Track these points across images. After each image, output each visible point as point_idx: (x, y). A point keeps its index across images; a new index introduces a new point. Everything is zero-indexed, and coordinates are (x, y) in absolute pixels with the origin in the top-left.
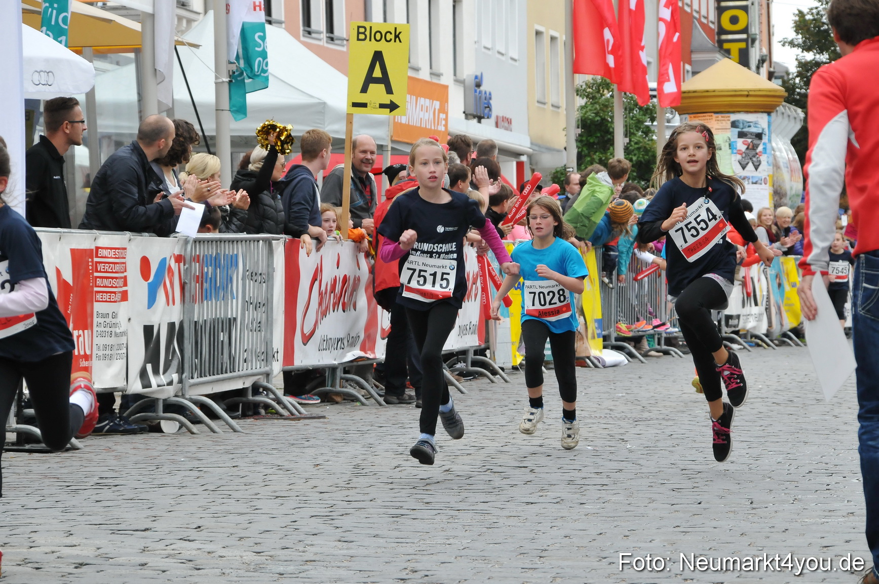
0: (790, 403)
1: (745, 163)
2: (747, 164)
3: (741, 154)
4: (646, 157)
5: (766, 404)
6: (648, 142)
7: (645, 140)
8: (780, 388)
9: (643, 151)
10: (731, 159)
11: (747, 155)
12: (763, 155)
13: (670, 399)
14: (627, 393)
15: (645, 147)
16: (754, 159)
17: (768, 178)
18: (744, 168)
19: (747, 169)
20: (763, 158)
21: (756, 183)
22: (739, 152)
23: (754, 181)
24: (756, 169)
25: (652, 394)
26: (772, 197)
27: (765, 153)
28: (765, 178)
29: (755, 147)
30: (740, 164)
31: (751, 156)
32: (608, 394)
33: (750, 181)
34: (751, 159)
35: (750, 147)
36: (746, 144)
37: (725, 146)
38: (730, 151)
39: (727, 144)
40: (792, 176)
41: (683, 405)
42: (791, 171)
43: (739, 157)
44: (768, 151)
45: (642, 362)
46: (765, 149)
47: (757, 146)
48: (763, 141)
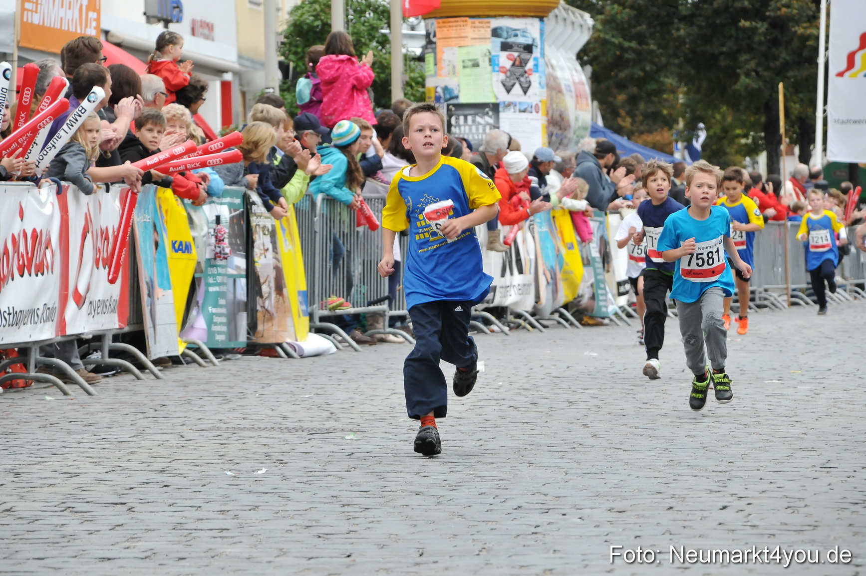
0: (532, 406)
1: (511, 84)
2: (513, 85)
3: (505, 73)
4: (382, 76)
5: (501, 408)
6: (384, 56)
7: (381, 53)
8: (526, 386)
9: (378, 68)
10: (491, 79)
11: (512, 73)
12: (534, 74)
13: (372, 403)
14: (317, 394)
15: (381, 62)
16: (522, 79)
17: (540, 104)
18: (508, 91)
19: (513, 92)
20: (534, 78)
21: (524, 111)
22: (503, 70)
23: (522, 108)
24: (525, 93)
25: (351, 395)
26: (545, 130)
27: (537, 71)
28: (537, 105)
29: (523, 63)
30: (504, 85)
31: (517, 75)
32: (291, 395)
33: (517, 108)
34: (517, 78)
35: (517, 63)
36: (511, 60)
37: (484, 61)
38: (490, 68)
39: (487, 59)
40: (577, 102)
41: (387, 409)
42: (577, 96)
43: (502, 76)
44: (540, 69)
45: (356, 350)
46: (536, 66)
47: (526, 62)
48: (534, 55)
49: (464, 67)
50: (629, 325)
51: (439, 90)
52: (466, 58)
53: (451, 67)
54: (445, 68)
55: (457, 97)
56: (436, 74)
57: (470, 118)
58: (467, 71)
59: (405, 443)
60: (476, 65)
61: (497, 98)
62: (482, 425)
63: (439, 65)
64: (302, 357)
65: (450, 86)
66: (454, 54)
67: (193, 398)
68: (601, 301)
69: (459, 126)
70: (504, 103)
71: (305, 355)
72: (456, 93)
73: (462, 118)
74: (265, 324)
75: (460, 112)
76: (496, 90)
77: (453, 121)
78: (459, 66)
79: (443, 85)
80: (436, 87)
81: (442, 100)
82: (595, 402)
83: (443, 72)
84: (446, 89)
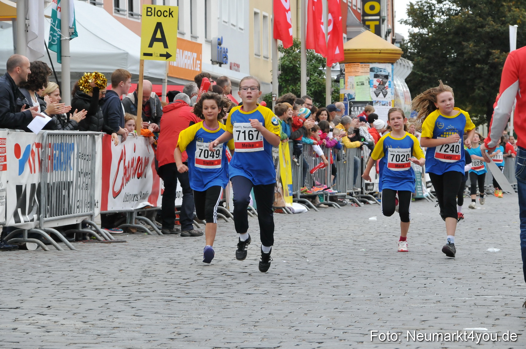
1: (378, 93)
3: (376, 88)
4: (320, 89)
6: (321, 80)
7: (319, 79)
9: (318, 85)
10: (370, 90)
11: (379, 88)
13: (332, 233)
14: (307, 229)
15: (319, 83)
16: (384, 91)
17: (391, 102)
18: (377, 96)
19: (379, 96)
20: (389, 90)
21: (384, 105)
22: (375, 86)
23: (383, 104)
24: (385, 97)
25: (322, 230)
27: (390, 87)
28: (390, 102)
29: (384, 83)
30: (375, 93)
31: (381, 89)
32: (296, 229)
33: (381, 103)
34: (381, 90)
35: (381, 83)
36: (378, 82)
37: (366, 82)
38: (369, 86)
39: (368, 82)
40: (405, 101)
41: (340, 236)
42: (405, 98)
43: (374, 89)
44: (392, 86)
45: (316, 211)
46: (390, 85)
47: (385, 83)
48: (389, 80)
49: (357, 85)
50: (433, 201)
51: (346, 95)
52: (358, 81)
53: (351, 85)
54: (349, 85)
55: (354, 98)
56: (344, 88)
57: (360, 108)
58: (359, 87)
59: (353, 250)
60: (363, 84)
61: (372, 99)
62: (384, 243)
63: (346, 84)
64: (294, 213)
65: (351, 94)
66: (353, 79)
67: (254, 230)
68: (418, 190)
69: (355, 111)
70: (375, 101)
71: (295, 212)
72: (353, 96)
73: (356, 108)
74: (278, 199)
75: (355, 105)
76: (371, 96)
77: (352, 109)
78: (355, 84)
79: (348, 93)
80: (345, 94)
81: (347, 100)
82: (430, 234)
83: (348, 87)
84: (349, 95)
